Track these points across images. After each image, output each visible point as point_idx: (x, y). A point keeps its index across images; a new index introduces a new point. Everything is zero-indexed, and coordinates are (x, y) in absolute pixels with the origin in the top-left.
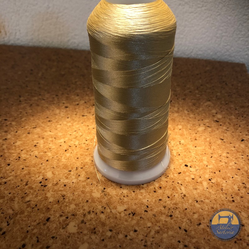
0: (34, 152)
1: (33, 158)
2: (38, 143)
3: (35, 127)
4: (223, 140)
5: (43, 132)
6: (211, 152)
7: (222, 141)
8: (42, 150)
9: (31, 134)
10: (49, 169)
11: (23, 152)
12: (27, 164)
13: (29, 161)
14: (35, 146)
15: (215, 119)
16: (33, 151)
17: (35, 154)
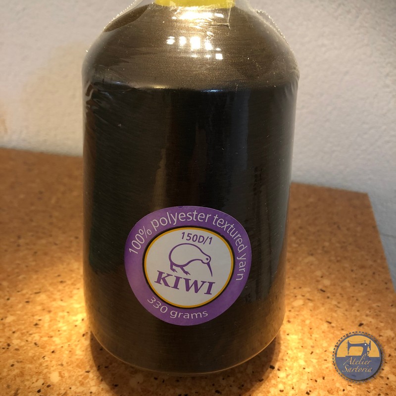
0: (33, 336)
1: (30, 347)
2: (40, 320)
3: (38, 291)
4: (330, 323)
5: (51, 301)
6: (312, 344)
7: (330, 325)
8: (47, 332)
9: (31, 304)
10: (55, 367)
11: (16, 335)
12: (20, 357)
13: (23, 352)
14: (36, 324)
15: (320, 287)
16: (31, 334)
17: (35, 339)
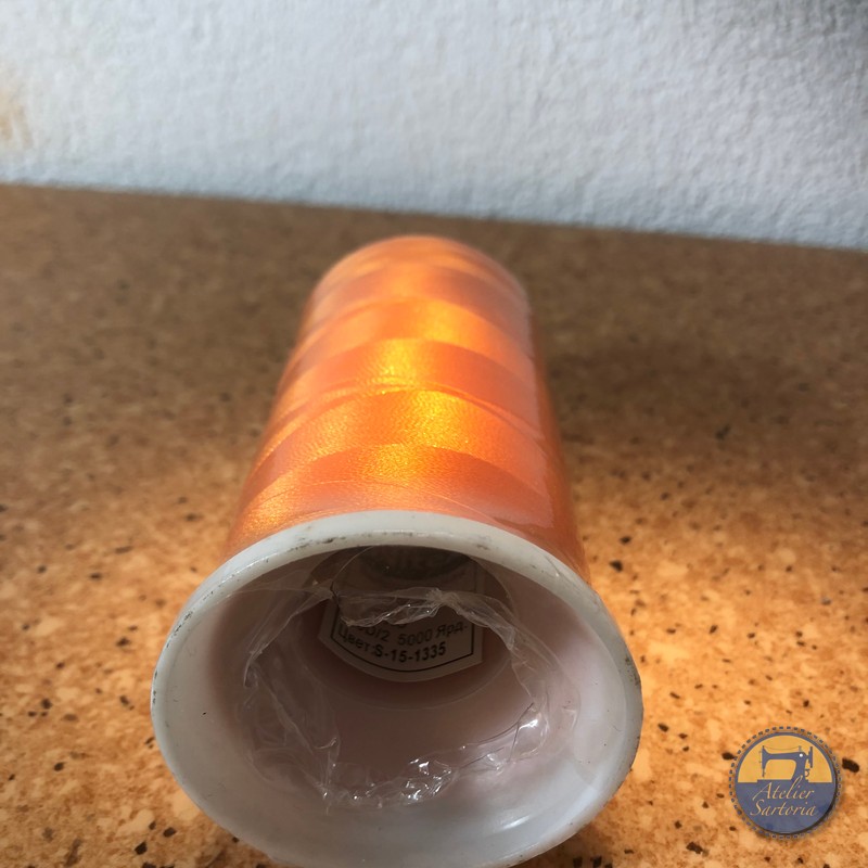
0: (115, 675)
1: (109, 709)
3: (124, 544)
5: (163, 574)
9: (105, 581)
11: (65, 674)
12: (79, 741)
13: (90, 725)
